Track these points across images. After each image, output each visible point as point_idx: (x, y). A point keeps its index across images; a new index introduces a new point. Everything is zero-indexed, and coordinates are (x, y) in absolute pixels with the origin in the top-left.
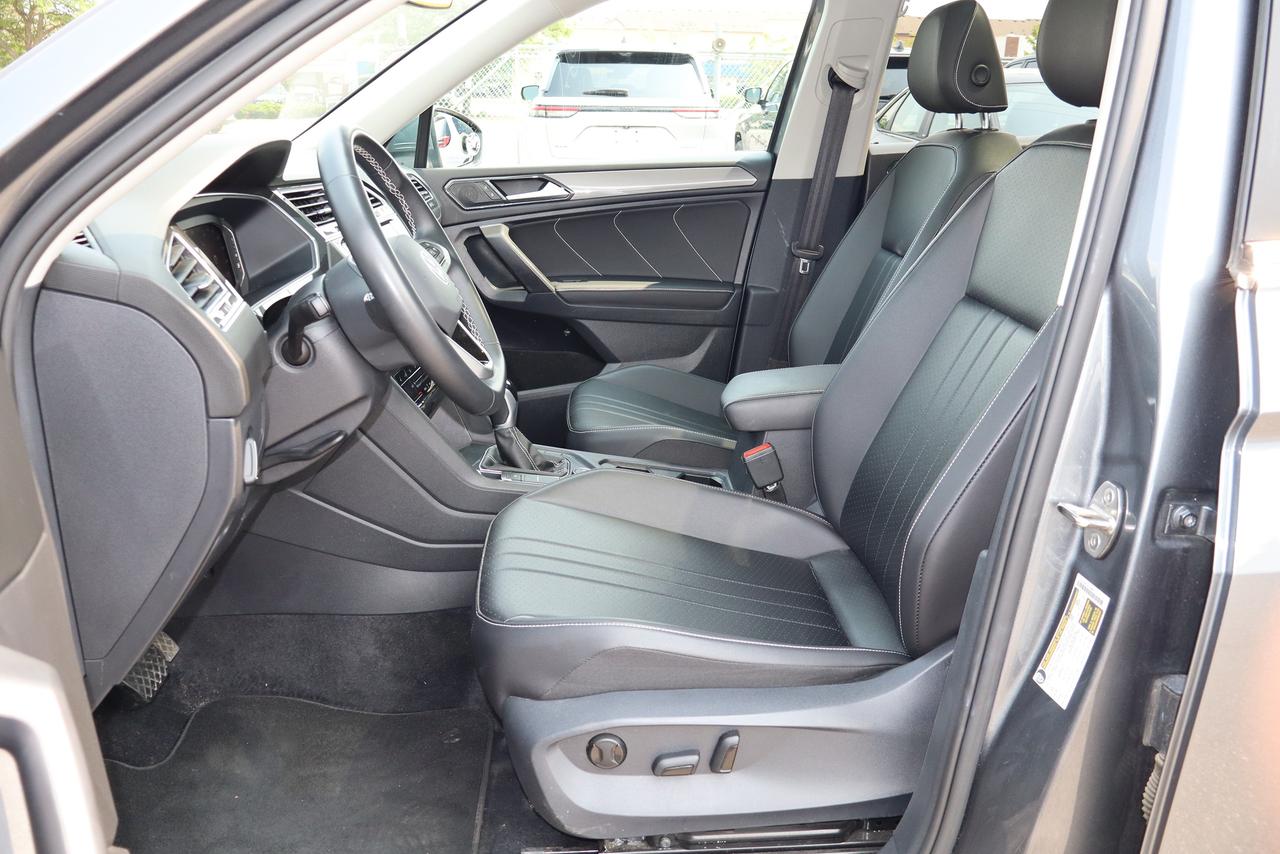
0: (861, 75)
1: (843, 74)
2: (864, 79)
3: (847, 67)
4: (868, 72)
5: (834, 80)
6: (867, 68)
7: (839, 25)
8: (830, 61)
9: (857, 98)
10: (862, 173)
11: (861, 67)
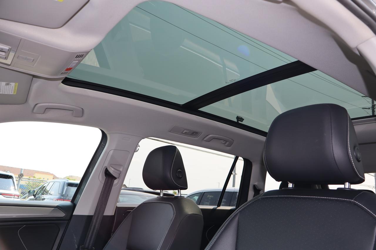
0: (119, 172)
1: (111, 171)
2: (120, 174)
3: (114, 168)
4: (121, 171)
5: (107, 173)
6: (121, 170)
7: (112, 151)
8: (106, 165)
9: (116, 181)
10: (113, 215)
11: (119, 170)
